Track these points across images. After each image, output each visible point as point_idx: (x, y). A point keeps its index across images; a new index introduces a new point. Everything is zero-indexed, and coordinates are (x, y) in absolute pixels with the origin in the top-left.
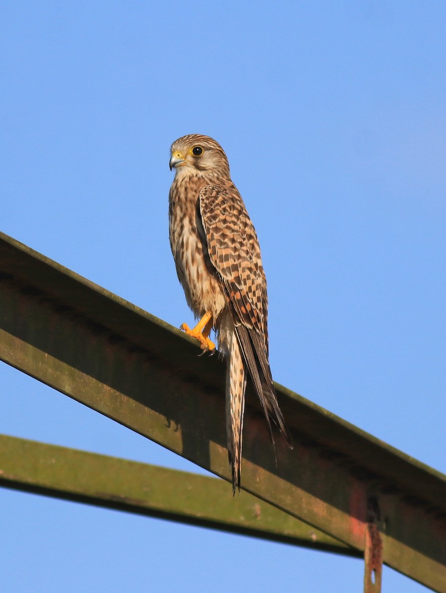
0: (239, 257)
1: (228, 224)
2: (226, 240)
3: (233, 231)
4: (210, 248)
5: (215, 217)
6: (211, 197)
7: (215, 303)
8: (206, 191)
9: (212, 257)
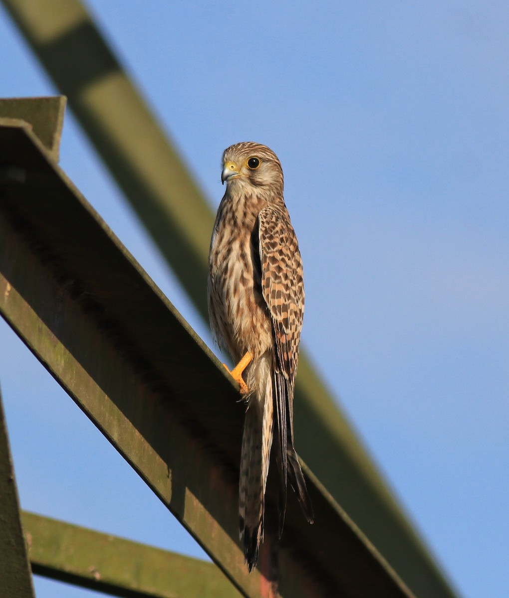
0: (289, 297)
1: (284, 257)
2: (281, 274)
3: (287, 266)
4: (264, 279)
5: (274, 245)
6: (272, 222)
7: (260, 343)
8: (267, 214)
9: (264, 290)
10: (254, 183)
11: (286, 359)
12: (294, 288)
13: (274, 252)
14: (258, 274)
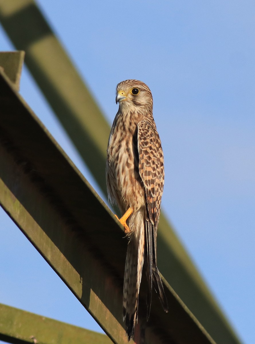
0: (155, 175)
1: (152, 150)
2: (150, 161)
3: (154, 156)
4: (140, 164)
5: (146, 143)
6: (145, 129)
7: (137, 203)
8: (142, 125)
9: (140, 170)
10: (136, 104)
11: (153, 213)
12: (158, 170)
13: (146, 148)
14: (137, 161)
